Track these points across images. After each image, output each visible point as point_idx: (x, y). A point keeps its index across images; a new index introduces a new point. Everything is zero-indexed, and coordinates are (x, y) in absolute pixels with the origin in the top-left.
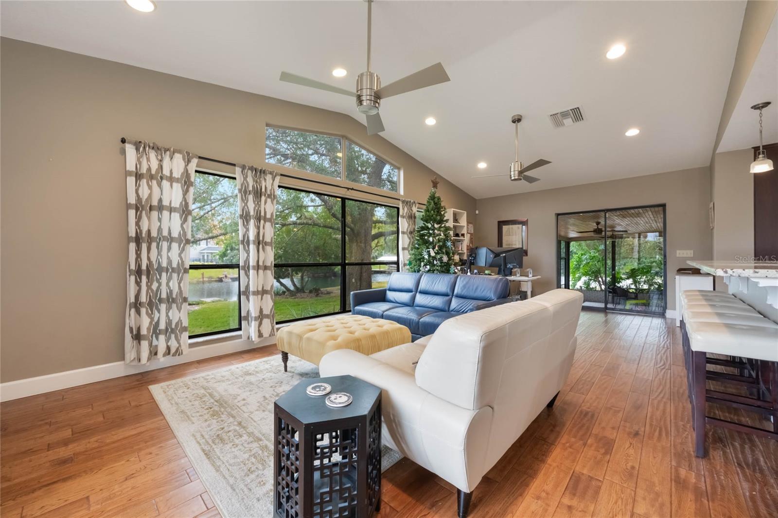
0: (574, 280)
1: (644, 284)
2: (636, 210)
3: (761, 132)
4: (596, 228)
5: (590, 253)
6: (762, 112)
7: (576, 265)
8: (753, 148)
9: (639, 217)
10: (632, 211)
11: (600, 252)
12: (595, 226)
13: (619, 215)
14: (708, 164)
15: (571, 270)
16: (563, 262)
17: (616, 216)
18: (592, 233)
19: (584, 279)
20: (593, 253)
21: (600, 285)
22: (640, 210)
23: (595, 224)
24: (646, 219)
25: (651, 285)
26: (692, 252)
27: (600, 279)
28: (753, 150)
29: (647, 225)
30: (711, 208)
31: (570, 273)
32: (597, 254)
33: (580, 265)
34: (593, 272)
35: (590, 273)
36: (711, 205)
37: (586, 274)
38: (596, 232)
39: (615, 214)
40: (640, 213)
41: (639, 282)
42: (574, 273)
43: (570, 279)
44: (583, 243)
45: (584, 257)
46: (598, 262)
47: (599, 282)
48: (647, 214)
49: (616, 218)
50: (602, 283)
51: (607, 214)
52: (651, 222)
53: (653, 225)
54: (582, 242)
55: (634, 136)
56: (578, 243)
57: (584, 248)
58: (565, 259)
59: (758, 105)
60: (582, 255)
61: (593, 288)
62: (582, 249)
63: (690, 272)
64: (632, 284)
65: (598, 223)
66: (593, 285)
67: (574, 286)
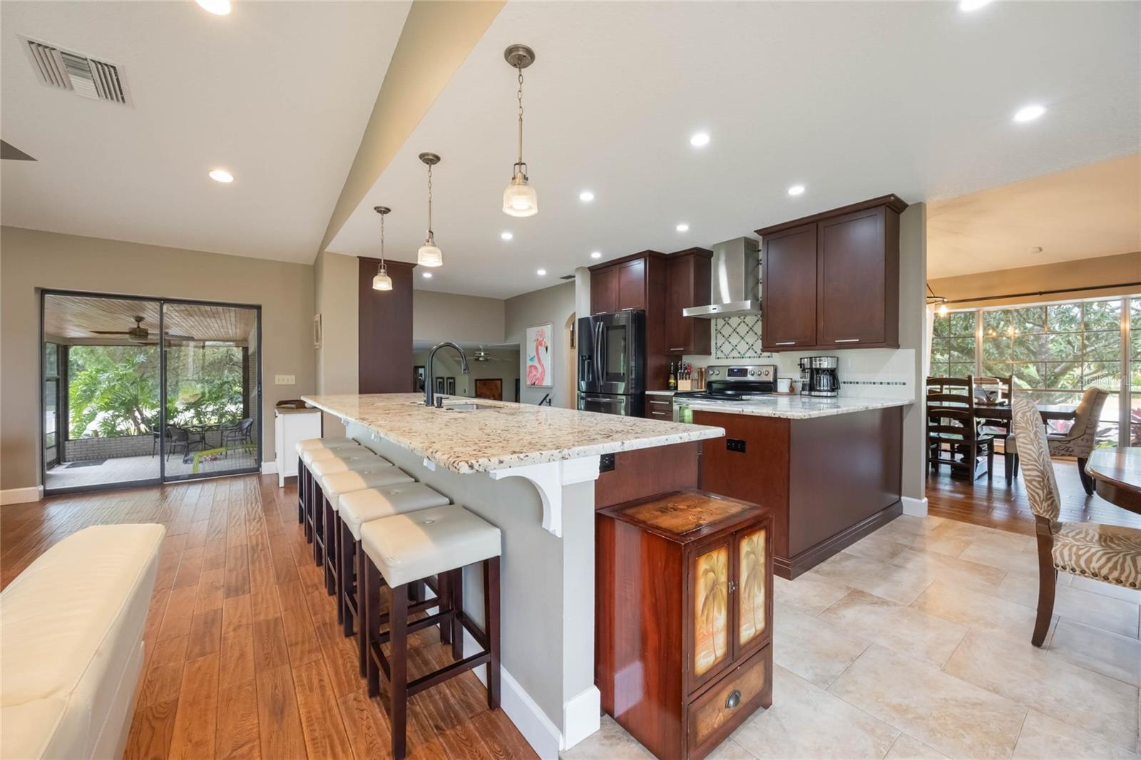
0: (81, 420)
1: (212, 415)
2: (214, 308)
3: (382, 242)
4: (136, 326)
5: (117, 369)
6: (384, 218)
7: (85, 391)
8: (358, 257)
9: (215, 317)
10: (208, 308)
11: (136, 367)
12: (133, 323)
13: (183, 311)
14: (311, 262)
15: (71, 403)
16: (51, 387)
17: (177, 311)
18: (127, 336)
19: (102, 416)
20: (122, 369)
21: (137, 424)
22: (220, 309)
23: (133, 320)
24: (224, 321)
25: (222, 416)
26: (294, 377)
27: (137, 414)
28: (358, 259)
29: (222, 330)
30: (317, 321)
31: (70, 407)
32: (131, 371)
33: (93, 392)
34: (123, 404)
35: (117, 405)
36: (317, 318)
37: (107, 407)
38: (136, 334)
39: (177, 308)
40: (218, 313)
41: (204, 413)
42: (79, 407)
43: (70, 420)
44: (100, 350)
45: (103, 377)
46: (132, 384)
47: (135, 419)
48: (227, 315)
49: (177, 314)
50: (140, 421)
51: (165, 307)
52: (230, 327)
53: (230, 331)
54: (97, 347)
55: (222, 183)
56: (89, 349)
57: (101, 358)
58: (58, 380)
59: (381, 207)
60: (98, 371)
61: (121, 432)
62: (97, 359)
63: (294, 406)
64: (194, 417)
65: (139, 319)
66: (123, 425)
67: (80, 433)
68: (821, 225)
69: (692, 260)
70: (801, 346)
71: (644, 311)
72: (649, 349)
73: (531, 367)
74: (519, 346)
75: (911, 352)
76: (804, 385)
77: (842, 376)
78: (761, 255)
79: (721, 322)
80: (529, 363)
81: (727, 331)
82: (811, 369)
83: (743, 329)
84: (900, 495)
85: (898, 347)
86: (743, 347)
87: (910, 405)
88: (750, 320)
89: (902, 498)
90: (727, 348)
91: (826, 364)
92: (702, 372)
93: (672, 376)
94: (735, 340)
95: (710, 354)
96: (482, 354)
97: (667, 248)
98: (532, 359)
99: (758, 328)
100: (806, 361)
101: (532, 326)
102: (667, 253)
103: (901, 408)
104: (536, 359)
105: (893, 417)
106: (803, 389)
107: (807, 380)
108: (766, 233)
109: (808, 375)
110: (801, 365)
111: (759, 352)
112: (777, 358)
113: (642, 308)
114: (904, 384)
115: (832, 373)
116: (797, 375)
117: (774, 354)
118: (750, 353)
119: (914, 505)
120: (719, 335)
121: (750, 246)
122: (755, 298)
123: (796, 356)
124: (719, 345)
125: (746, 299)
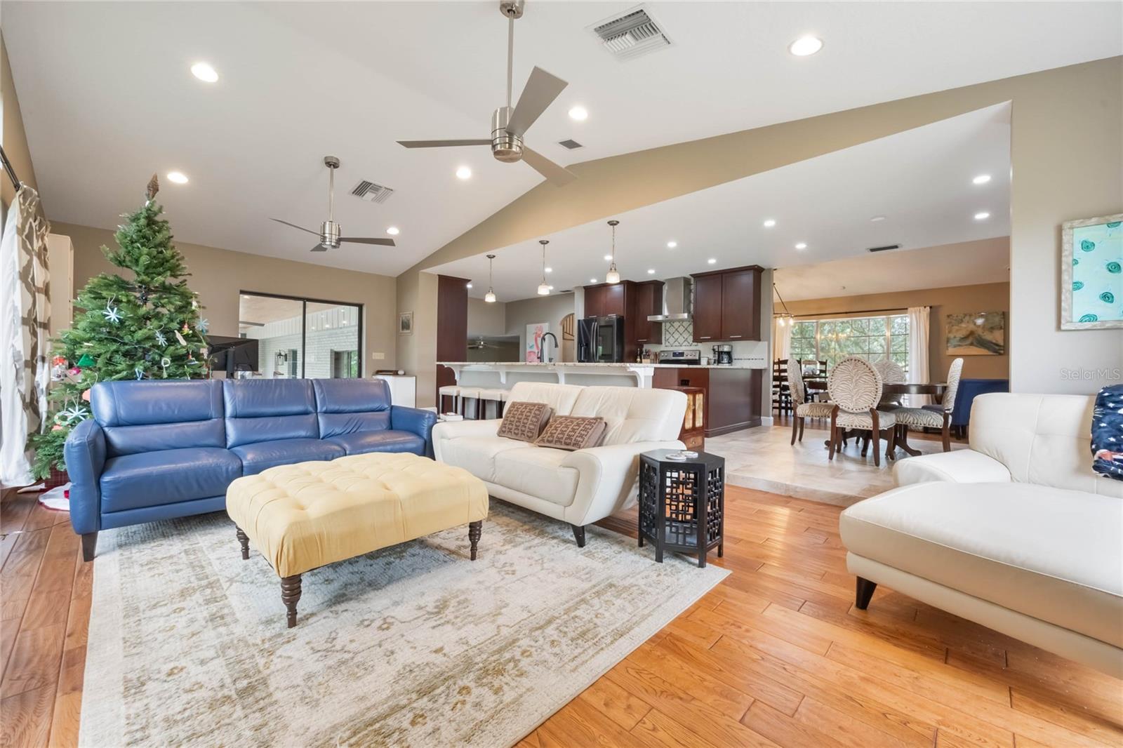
3: (491, 275)
6: (492, 261)
26: (384, 354)
28: (438, 276)
30: (407, 317)
36: (408, 314)
51: (307, 304)
59: (491, 255)
63: (391, 373)
68: (724, 275)
69: (652, 287)
70: (713, 339)
71: (623, 317)
72: (626, 340)
73: (530, 352)
74: (518, 338)
75: (766, 343)
76: (715, 360)
77: (734, 356)
78: (692, 287)
79: (668, 325)
80: (528, 350)
81: (672, 330)
82: (719, 352)
83: (681, 329)
84: (760, 416)
85: (760, 340)
86: (681, 340)
87: (765, 370)
88: (686, 324)
89: (762, 418)
90: (672, 340)
91: (726, 349)
92: (656, 355)
93: (639, 357)
94: (676, 335)
95: (661, 344)
96: (482, 343)
97: (637, 279)
98: (531, 347)
99: (691, 329)
100: (716, 347)
101: (532, 323)
102: (637, 281)
103: (761, 370)
104: (535, 347)
105: (757, 374)
106: (715, 362)
107: (717, 358)
108: (695, 276)
109: (717, 356)
110: (714, 350)
111: (691, 342)
112: (700, 346)
113: (622, 315)
114: (763, 359)
115: (729, 354)
116: (711, 356)
117: (699, 344)
118: (686, 343)
119: (767, 420)
120: (667, 333)
121: (687, 282)
122: (689, 312)
123: (711, 345)
124: (667, 338)
125: (684, 312)
